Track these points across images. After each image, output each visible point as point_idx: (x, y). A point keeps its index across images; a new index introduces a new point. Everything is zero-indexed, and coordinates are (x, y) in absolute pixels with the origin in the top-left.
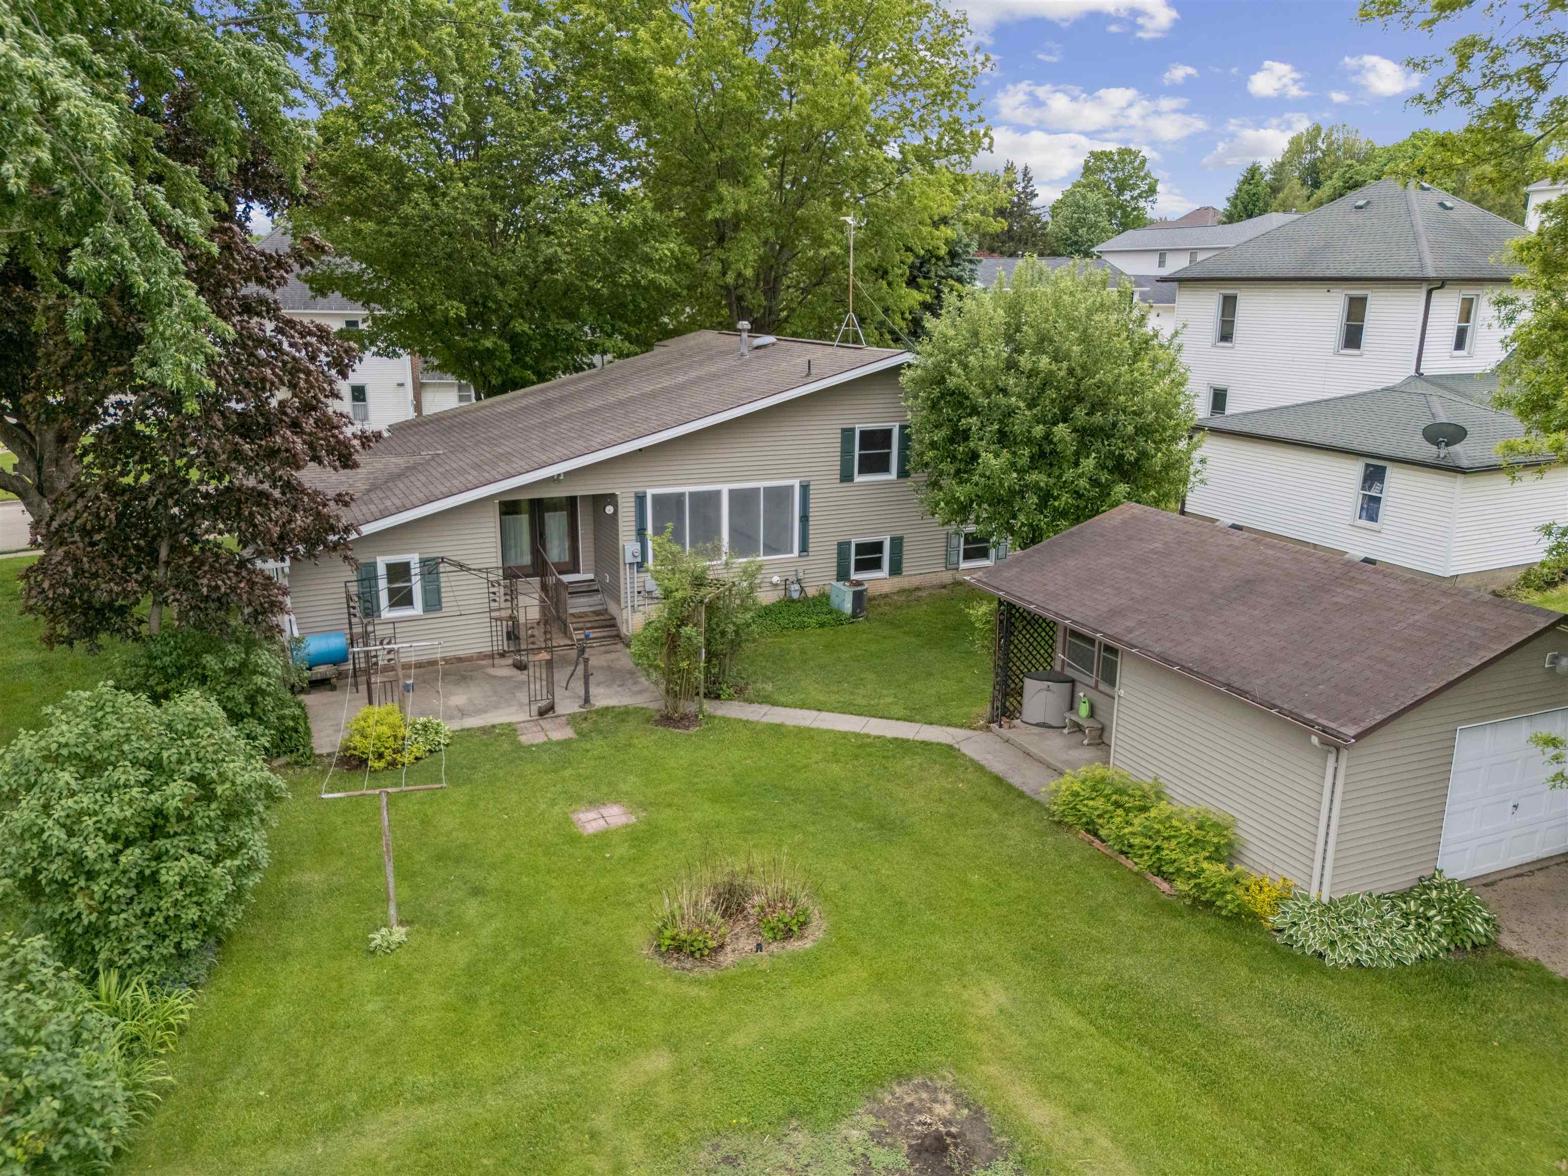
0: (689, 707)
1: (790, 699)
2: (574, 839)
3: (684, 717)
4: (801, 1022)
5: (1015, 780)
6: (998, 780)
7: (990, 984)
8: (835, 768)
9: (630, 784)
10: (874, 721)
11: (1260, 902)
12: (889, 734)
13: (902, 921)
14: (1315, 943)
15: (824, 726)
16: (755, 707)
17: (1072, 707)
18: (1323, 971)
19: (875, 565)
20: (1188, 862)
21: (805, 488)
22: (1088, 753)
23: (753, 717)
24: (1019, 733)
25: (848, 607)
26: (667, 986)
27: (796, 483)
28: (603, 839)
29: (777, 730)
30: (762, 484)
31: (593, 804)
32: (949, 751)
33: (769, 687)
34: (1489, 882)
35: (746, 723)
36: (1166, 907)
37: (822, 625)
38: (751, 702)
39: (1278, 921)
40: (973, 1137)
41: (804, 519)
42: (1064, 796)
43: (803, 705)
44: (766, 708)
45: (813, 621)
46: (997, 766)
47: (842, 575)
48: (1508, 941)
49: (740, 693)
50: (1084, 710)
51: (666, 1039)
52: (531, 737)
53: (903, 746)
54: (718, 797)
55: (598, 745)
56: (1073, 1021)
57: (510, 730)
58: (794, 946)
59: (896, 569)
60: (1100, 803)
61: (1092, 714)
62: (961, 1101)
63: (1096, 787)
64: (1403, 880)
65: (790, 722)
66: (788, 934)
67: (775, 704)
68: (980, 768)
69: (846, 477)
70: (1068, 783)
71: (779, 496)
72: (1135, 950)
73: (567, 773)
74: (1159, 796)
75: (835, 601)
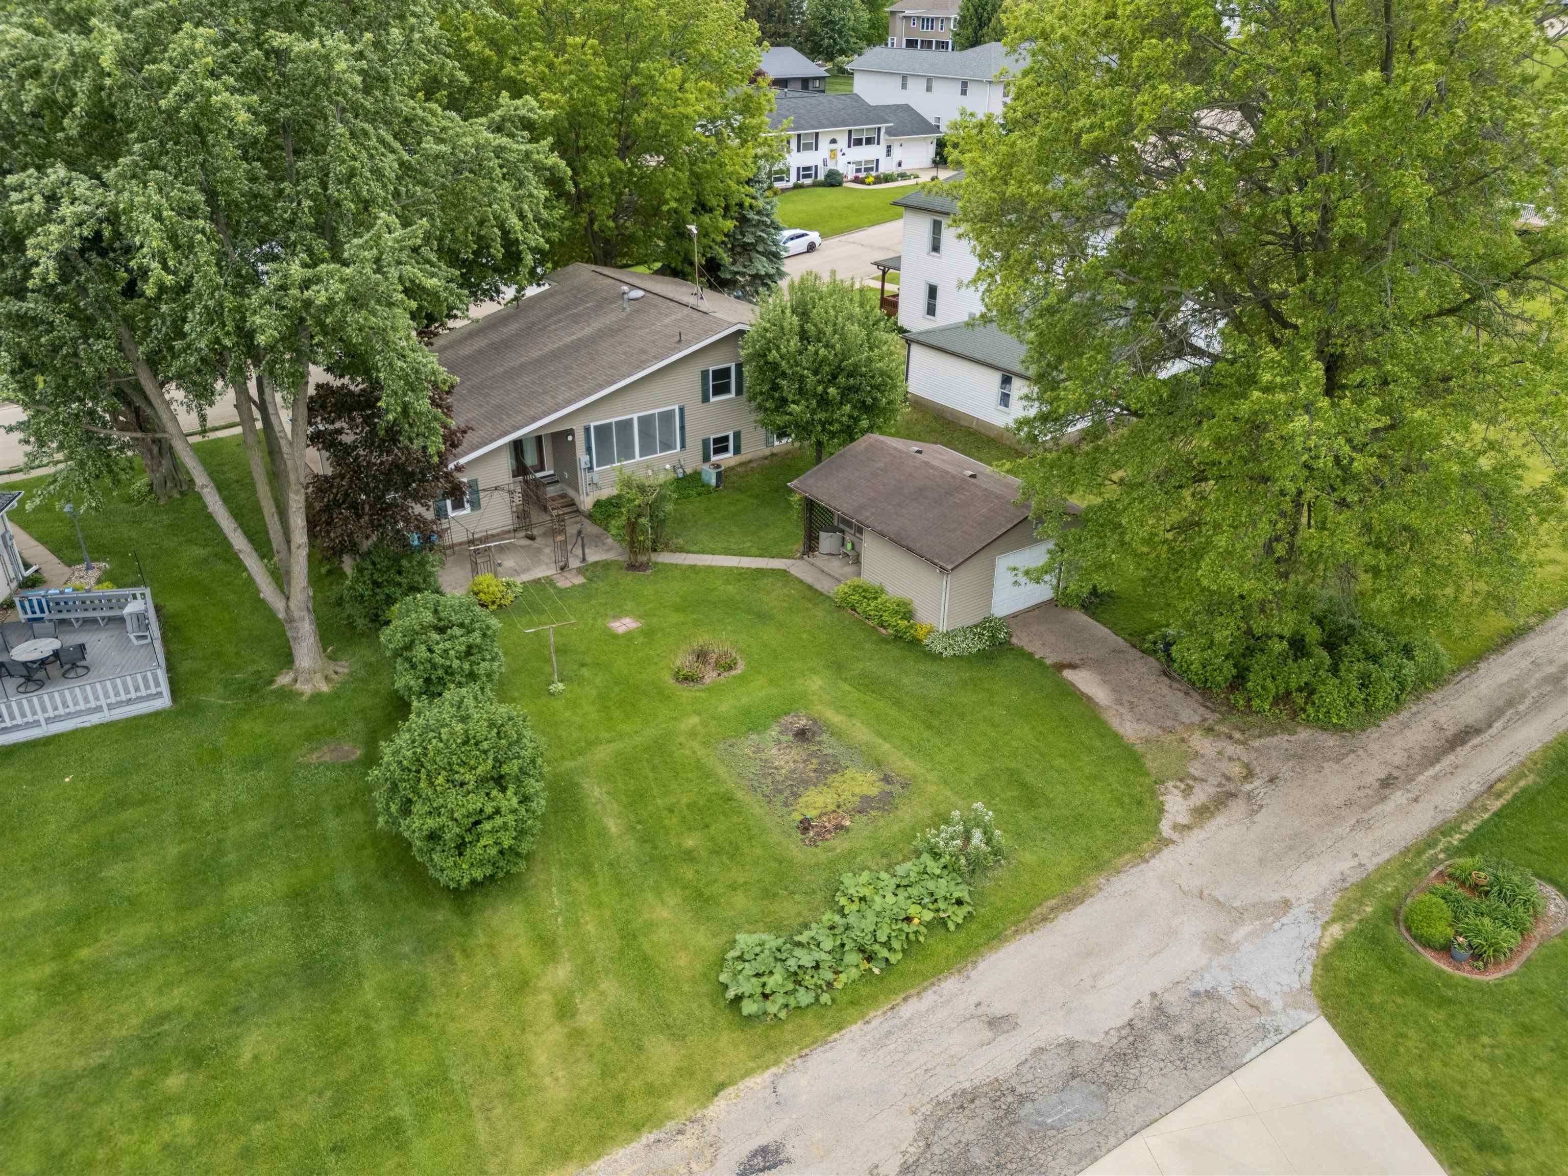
0: (643, 558)
1: (694, 548)
2: (615, 637)
3: (642, 565)
4: (745, 700)
5: (818, 587)
6: (810, 588)
7: (815, 678)
8: (730, 587)
9: (630, 605)
10: (744, 559)
11: (921, 634)
12: (754, 566)
13: (776, 658)
14: (939, 649)
15: (719, 564)
16: (677, 555)
17: (843, 545)
18: (942, 659)
19: (725, 449)
20: (893, 621)
21: (682, 410)
22: (849, 569)
23: (679, 562)
24: (819, 560)
25: (713, 482)
26: (686, 694)
27: (676, 408)
28: (629, 636)
29: (693, 568)
30: (656, 411)
31: (616, 618)
32: (784, 573)
33: (681, 541)
34: (1015, 616)
35: (676, 566)
36: (884, 640)
37: (699, 495)
38: (674, 551)
39: (926, 642)
40: (815, 728)
41: (682, 428)
42: (841, 594)
43: (703, 552)
44: (684, 555)
45: (694, 493)
46: (808, 579)
47: (706, 459)
48: (1014, 640)
49: (667, 548)
50: (849, 546)
51: (694, 712)
52: (563, 583)
53: (761, 572)
54: (678, 609)
55: (602, 586)
56: (847, 688)
57: (549, 580)
58: (733, 672)
59: (737, 451)
60: (856, 597)
61: (853, 548)
62: (808, 719)
63: (855, 589)
64: (978, 619)
65: (700, 563)
66: (730, 668)
67: (688, 552)
68: (801, 582)
69: (705, 399)
70: (842, 588)
71: (667, 417)
72: (870, 659)
73: (593, 602)
74: (882, 591)
75: (705, 477)
